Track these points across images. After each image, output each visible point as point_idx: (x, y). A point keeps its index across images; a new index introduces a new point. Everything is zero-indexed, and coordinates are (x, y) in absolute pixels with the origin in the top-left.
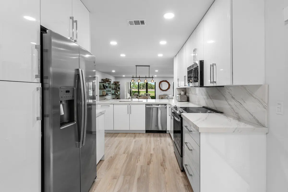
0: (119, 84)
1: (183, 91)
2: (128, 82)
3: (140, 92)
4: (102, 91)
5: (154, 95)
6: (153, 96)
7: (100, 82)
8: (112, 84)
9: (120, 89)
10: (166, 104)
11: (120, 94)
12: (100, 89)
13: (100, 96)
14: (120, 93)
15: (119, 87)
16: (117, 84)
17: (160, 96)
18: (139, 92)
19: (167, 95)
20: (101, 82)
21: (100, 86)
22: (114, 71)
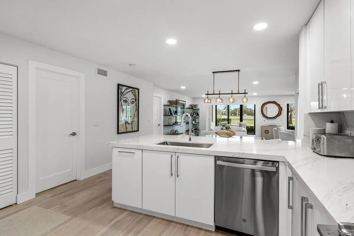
0: (198, 108)
1: (332, 122)
2: (212, 106)
3: (231, 120)
4: (168, 118)
5: (253, 125)
6: (251, 127)
7: (164, 105)
8: (187, 108)
9: (200, 114)
10: (278, 162)
11: (199, 123)
12: (164, 115)
13: (164, 126)
14: (199, 121)
15: (197, 113)
16: (194, 108)
17: (262, 127)
18: (228, 120)
19: (275, 126)
20: (167, 104)
21: (165, 111)
22: (183, 88)
